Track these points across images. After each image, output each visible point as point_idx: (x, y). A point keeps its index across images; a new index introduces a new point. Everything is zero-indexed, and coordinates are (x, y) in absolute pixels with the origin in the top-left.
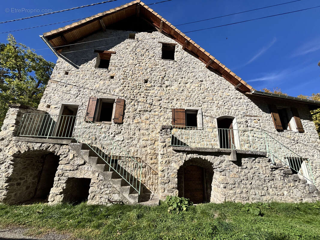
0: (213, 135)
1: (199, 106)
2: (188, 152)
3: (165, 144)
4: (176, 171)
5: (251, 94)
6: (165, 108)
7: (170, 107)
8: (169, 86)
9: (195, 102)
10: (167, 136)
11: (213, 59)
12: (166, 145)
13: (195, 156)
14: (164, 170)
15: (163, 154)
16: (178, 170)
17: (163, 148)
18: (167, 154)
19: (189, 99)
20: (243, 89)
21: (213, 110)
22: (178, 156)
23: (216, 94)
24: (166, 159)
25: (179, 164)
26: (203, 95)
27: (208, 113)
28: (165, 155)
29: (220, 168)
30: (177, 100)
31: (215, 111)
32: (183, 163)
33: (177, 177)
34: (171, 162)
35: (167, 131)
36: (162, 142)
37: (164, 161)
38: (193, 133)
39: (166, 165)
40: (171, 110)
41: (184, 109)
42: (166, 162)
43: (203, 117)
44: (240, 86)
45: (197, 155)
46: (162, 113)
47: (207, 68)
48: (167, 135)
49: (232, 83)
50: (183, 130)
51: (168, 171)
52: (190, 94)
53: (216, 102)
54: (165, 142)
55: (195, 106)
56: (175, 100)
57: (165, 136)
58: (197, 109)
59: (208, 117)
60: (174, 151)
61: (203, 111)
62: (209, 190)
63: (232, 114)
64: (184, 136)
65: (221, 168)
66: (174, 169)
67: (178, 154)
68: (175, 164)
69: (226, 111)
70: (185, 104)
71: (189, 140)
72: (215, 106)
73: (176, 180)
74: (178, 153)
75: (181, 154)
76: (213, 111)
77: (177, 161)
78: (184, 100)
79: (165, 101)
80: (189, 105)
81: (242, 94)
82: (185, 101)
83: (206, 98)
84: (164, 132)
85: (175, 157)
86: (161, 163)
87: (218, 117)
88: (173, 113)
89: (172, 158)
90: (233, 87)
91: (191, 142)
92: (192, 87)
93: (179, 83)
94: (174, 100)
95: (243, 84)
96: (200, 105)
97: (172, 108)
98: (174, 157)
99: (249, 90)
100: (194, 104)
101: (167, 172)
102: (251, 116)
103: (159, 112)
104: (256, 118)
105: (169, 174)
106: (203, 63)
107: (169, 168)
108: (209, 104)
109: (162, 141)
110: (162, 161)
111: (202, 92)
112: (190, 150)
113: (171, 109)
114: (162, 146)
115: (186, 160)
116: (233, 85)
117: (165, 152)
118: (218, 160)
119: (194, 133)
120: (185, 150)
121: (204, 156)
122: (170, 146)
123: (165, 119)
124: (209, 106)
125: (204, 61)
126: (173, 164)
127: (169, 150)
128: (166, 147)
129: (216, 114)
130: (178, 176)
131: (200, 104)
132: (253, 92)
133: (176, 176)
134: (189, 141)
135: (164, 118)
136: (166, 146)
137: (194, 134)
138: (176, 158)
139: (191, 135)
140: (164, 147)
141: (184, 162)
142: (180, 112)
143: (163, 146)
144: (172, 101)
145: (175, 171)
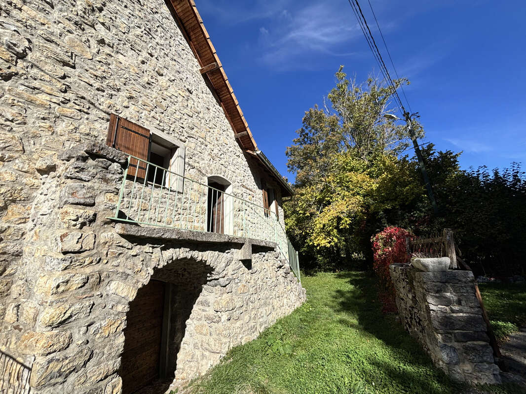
0: (198, 210)
1: (181, 140)
2: (167, 244)
3: (90, 212)
4: (123, 308)
5: (255, 154)
6: (83, 98)
7: (104, 107)
8: (109, 45)
9: (173, 126)
10: (104, 186)
11: (220, 66)
12: (95, 215)
13: (182, 253)
14: (71, 316)
15: (79, 252)
16: (130, 303)
17: (81, 228)
18: (95, 251)
19: (163, 113)
20: (244, 143)
21: (203, 159)
22: (136, 256)
23: (211, 130)
24: (88, 270)
25: (138, 282)
26: (190, 121)
27: (195, 161)
28: (86, 254)
29: (224, 277)
30: (131, 98)
31: (206, 162)
32: (149, 278)
33: (123, 330)
34: (107, 281)
35: (107, 169)
36: (77, 204)
37: (75, 279)
38: (160, 196)
39: (85, 293)
40: (107, 117)
41: (149, 131)
42: (85, 283)
43: (186, 166)
44: (242, 137)
45: (188, 249)
46: (68, 110)
47: (202, 75)
48: (106, 180)
49: (232, 126)
50: (136, 185)
51: (92, 316)
52: (164, 103)
53: (209, 146)
54: (94, 203)
55: (173, 135)
56: (124, 94)
57: (96, 184)
58: (176, 142)
59: (195, 170)
60: (124, 240)
61: (187, 152)
62: (179, 335)
63: (229, 178)
64: (136, 202)
65: (226, 278)
66: (119, 302)
67: (137, 249)
68: (122, 285)
69: (221, 169)
70: (150, 120)
71: (148, 213)
72: (207, 153)
73: (121, 339)
74: (139, 246)
75: (147, 248)
76: (203, 162)
77: (129, 272)
78: (149, 108)
79: (87, 77)
80: (161, 128)
81: (241, 150)
82: (153, 113)
83: (196, 129)
84: (95, 167)
85: (127, 259)
86: (61, 289)
87: (210, 175)
88: (111, 126)
89: (115, 263)
90: (232, 134)
91: (153, 218)
92: (172, 90)
93: (140, 58)
94: (120, 93)
95: (248, 135)
96: (183, 138)
97: (109, 110)
98: (121, 259)
99: (253, 149)
100: (172, 129)
101: (84, 322)
102: (247, 188)
103: (54, 100)
104: (251, 193)
105: (92, 329)
106: (196, 60)
107: (98, 301)
108: (199, 144)
109: (82, 201)
110: (67, 282)
111: (189, 114)
112: (177, 237)
113: (108, 114)
114: (76, 220)
115: (159, 267)
116: (234, 130)
117: (88, 243)
118: (223, 260)
119: (163, 197)
120: (163, 237)
121: (201, 253)
122: (112, 221)
123: (78, 135)
124: (198, 148)
125: (200, 57)
126: (113, 285)
127: (105, 234)
128: (93, 225)
129: (208, 168)
130: (127, 325)
131: (183, 136)
132: (259, 152)
133: (123, 326)
134: (147, 216)
135: (76, 128)
136: (93, 220)
137: (164, 200)
138: (129, 263)
139: (157, 202)
140: (83, 224)
141: (152, 272)
142: (136, 133)
143: (81, 220)
144: (113, 93)
145: (120, 308)
